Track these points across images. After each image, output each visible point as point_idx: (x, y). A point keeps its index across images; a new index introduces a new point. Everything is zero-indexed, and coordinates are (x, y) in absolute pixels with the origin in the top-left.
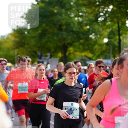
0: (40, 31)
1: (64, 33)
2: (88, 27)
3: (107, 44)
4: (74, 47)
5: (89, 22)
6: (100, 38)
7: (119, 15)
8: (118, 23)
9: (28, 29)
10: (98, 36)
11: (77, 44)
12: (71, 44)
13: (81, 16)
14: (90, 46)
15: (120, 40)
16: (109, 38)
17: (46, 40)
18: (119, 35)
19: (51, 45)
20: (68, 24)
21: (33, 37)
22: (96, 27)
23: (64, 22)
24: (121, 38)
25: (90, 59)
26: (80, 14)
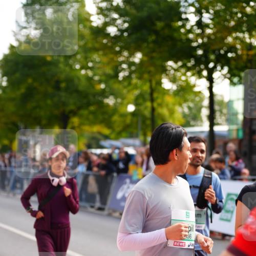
0: (23, 90)
1: (63, 94)
2: (103, 86)
3: (133, 114)
4: (81, 117)
5: (103, 78)
6: (121, 104)
7: (152, 69)
8: (150, 81)
9: (3, 87)
10: (119, 100)
11: (84, 112)
12: (74, 113)
13: (91, 68)
14: (106, 117)
15: (153, 110)
16: (136, 104)
17: (34, 104)
18: (152, 100)
19: (42, 113)
20: (70, 81)
21: (13, 100)
22: (116, 86)
23: (63, 77)
24: (155, 105)
25: (107, 137)
26: (90, 64)
